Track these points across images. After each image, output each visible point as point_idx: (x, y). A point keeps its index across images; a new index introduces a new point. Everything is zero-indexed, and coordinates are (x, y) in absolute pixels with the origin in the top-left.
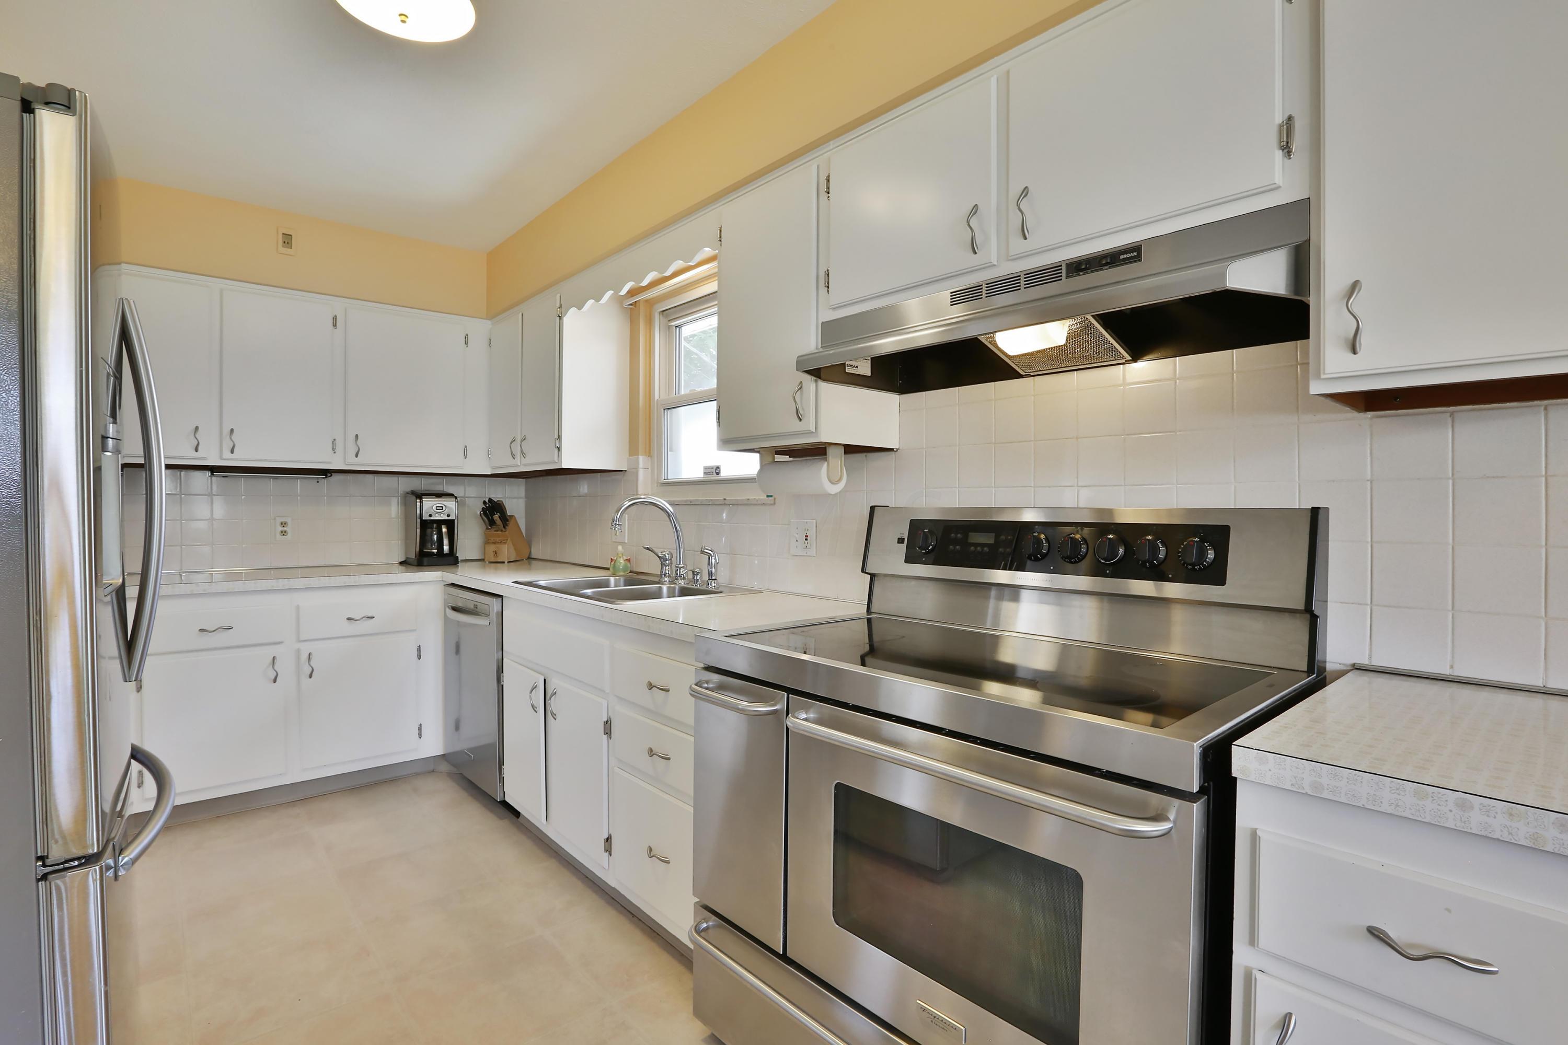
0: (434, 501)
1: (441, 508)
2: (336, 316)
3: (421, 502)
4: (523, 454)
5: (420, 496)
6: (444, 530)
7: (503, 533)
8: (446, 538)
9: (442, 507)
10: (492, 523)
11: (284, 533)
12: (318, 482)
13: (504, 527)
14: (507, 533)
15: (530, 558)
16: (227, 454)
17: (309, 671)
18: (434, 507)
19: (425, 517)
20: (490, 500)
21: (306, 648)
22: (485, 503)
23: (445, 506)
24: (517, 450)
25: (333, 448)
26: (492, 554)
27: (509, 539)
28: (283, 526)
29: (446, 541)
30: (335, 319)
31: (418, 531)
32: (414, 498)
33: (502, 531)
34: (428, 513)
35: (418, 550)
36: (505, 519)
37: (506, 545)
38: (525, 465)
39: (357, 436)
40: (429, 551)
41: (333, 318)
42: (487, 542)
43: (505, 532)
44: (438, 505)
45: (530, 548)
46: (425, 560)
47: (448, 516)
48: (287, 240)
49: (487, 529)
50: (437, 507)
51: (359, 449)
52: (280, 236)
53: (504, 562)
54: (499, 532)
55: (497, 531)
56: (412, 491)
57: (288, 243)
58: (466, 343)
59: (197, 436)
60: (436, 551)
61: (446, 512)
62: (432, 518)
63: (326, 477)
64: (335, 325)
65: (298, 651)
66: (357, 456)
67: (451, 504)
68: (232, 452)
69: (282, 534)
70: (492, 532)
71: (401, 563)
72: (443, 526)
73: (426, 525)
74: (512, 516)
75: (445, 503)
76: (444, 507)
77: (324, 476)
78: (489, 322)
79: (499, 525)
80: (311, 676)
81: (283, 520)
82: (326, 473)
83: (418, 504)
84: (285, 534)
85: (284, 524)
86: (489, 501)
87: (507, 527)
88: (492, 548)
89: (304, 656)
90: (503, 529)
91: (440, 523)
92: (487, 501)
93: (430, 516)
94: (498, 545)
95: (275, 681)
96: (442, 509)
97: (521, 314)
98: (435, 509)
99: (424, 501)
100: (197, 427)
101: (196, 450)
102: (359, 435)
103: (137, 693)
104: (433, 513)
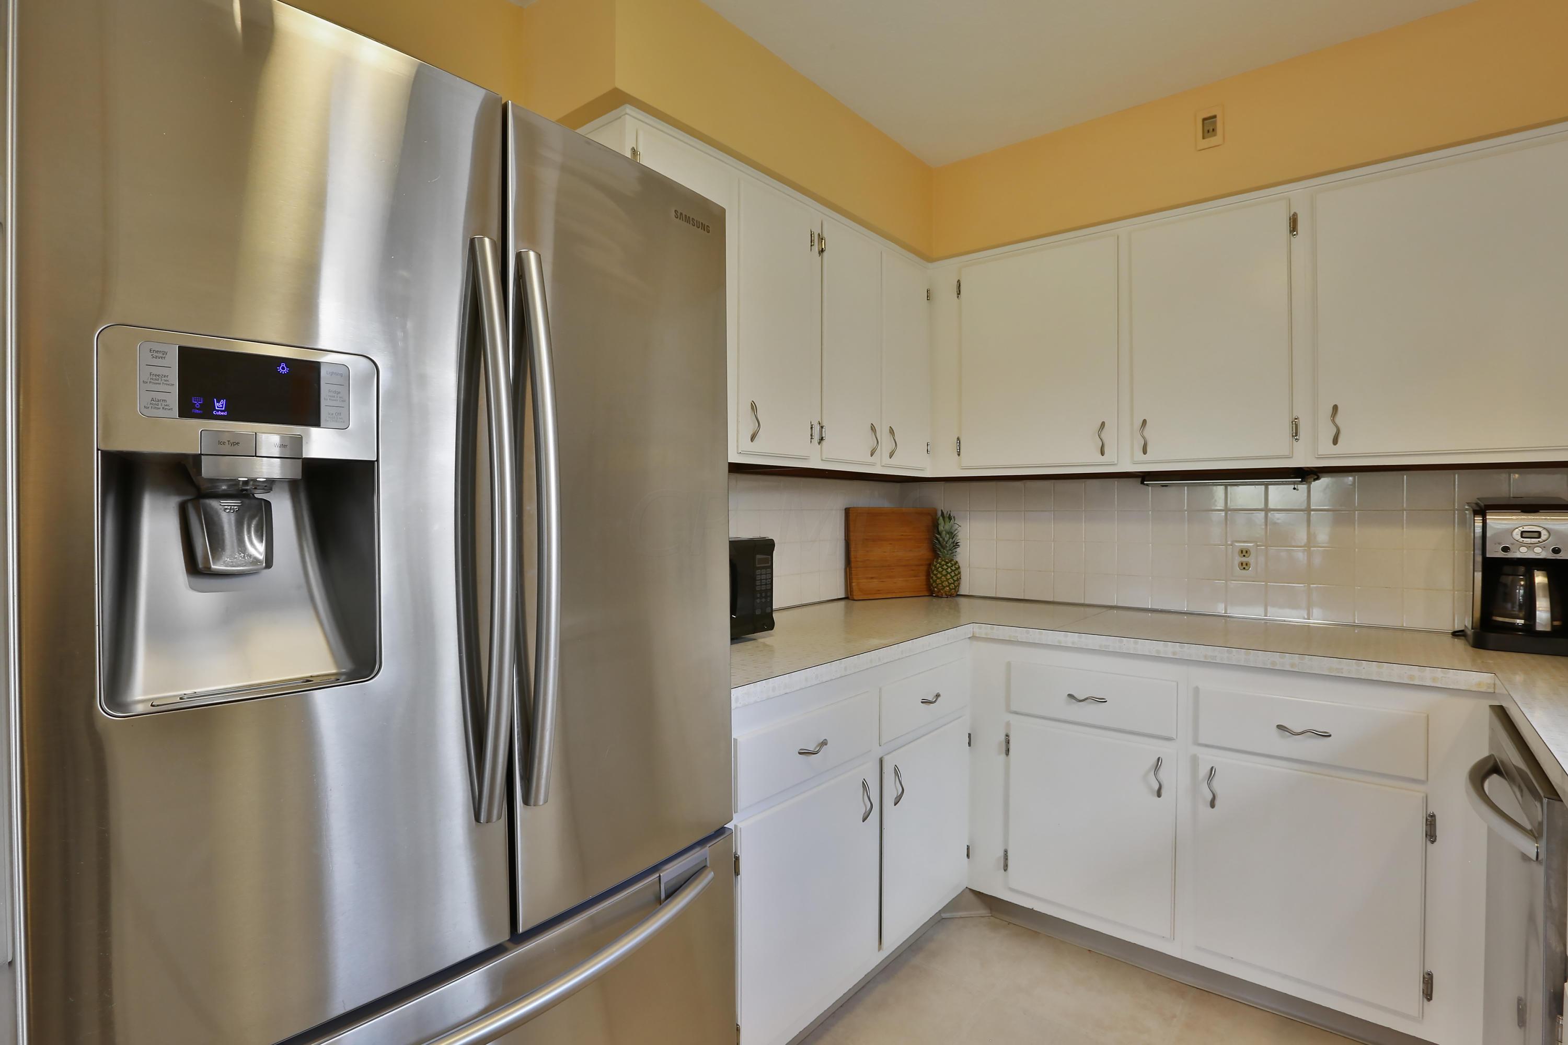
0: (1518, 520)
1: (1536, 535)
2: (1295, 215)
3: (1484, 522)
5: (1484, 509)
6: (1541, 578)
8: (1541, 596)
9: (1539, 533)
11: (1244, 566)
12: (1295, 489)
16: (1138, 455)
17: (1210, 798)
18: (1517, 532)
19: (1494, 552)
21: (1208, 758)
23: (1545, 529)
25: (1295, 433)
28: (1244, 556)
29: (1540, 603)
30: (1293, 219)
31: (1479, 578)
34: (1500, 544)
35: (1478, 614)
39: (1333, 407)
41: (1289, 219)
44: (1526, 529)
46: (1492, 637)
47: (1553, 550)
48: (1209, 125)
50: (1522, 532)
51: (1338, 430)
52: (1197, 123)
57: (1213, 130)
59: (1103, 436)
60: (1522, 622)
61: (1552, 543)
62: (1509, 555)
64: (1292, 229)
65: (1194, 760)
66: (1336, 442)
67: (1558, 525)
68: (1145, 452)
69: (1242, 568)
71: (1455, 634)
72: (1536, 572)
73: (1496, 567)
75: (1550, 525)
76: (1544, 532)
77: (1300, 480)
80: (1212, 805)
81: (1245, 546)
83: (1479, 525)
84: (1247, 568)
85: (1244, 553)
89: (1203, 771)
91: (1529, 565)
93: (1506, 549)
95: (1159, 794)
96: (1539, 537)
98: (1518, 537)
99: (1489, 519)
100: (1103, 424)
101: (1102, 454)
102: (1339, 406)
103: (1004, 755)
104: (1512, 544)
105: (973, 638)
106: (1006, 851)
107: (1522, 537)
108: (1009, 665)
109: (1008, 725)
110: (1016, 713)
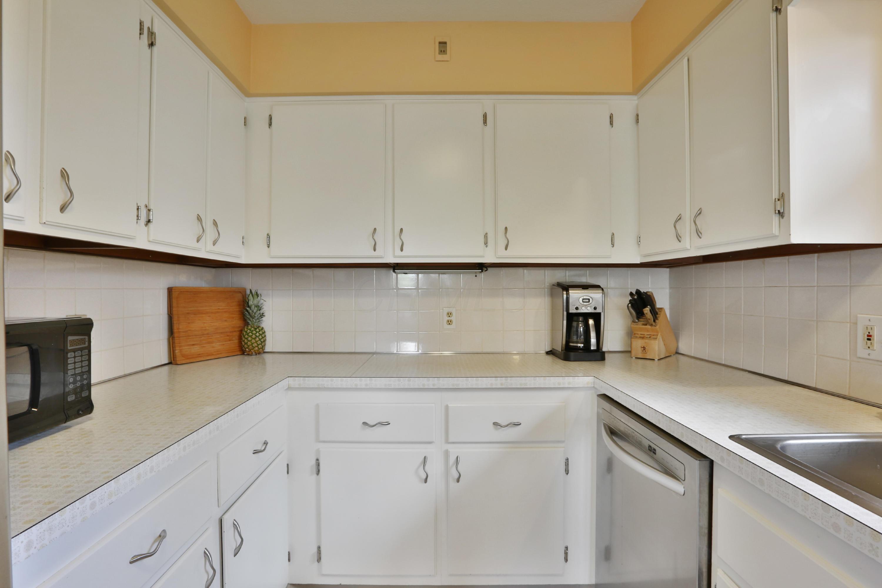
0: (581, 293)
1: (587, 301)
2: (486, 113)
3: (568, 294)
4: (699, 233)
5: (566, 288)
6: (591, 322)
7: (653, 327)
8: (593, 331)
9: (589, 299)
10: (640, 314)
11: (449, 322)
12: (476, 276)
13: (654, 321)
14: (657, 327)
15: (677, 353)
16: (398, 252)
17: (456, 476)
18: (581, 300)
19: (572, 310)
20: (638, 292)
21: (454, 451)
22: (631, 294)
23: (591, 297)
24: (686, 228)
25: (485, 242)
26: (640, 350)
27: (659, 334)
28: (449, 316)
29: (593, 335)
30: (485, 116)
31: (565, 322)
32: (561, 290)
33: (652, 325)
34: (574, 305)
35: (564, 342)
36: (655, 312)
37: (657, 341)
38: (700, 248)
39: (506, 228)
40: (575, 345)
41: (483, 116)
42: (631, 334)
43: (655, 326)
44: (585, 297)
45: (677, 341)
46: (572, 354)
47: (595, 308)
48: (443, 46)
49: (634, 322)
50: (583, 299)
51: (508, 241)
52: (437, 44)
53: (654, 360)
54: (648, 327)
55: (646, 325)
56: (558, 282)
57: (444, 51)
58: (611, 123)
59: (375, 238)
60: (582, 345)
61: (592, 304)
62: (579, 311)
63: (482, 271)
64: (485, 122)
65: (447, 454)
66: (506, 249)
67: (596, 295)
68: (402, 250)
70: (640, 325)
71: (548, 353)
72: (589, 319)
73: (572, 318)
74: (661, 309)
75: (593, 295)
76: (591, 299)
77: (481, 271)
78: (635, 98)
79: (649, 319)
80: (458, 480)
81: (450, 310)
82: (481, 267)
83: (565, 296)
84: (450, 324)
85: (449, 314)
86: (636, 293)
87: (657, 321)
88: (638, 344)
89: (452, 460)
90: (654, 324)
91: (586, 316)
92: (634, 293)
93: (577, 308)
94: (646, 341)
95: (426, 481)
96: (589, 302)
97: (686, 59)
98: (581, 302)
99: (570, 292)
100: (375, 229)
101: (375, 250)
102: (507, 227)
103: (315, 475)
104: (579, 305)
105: (289, 388)
106: (319, 548)
107: (583, 302)
108: (317, 406)
109: (318, 451)
110: (324, 442)
